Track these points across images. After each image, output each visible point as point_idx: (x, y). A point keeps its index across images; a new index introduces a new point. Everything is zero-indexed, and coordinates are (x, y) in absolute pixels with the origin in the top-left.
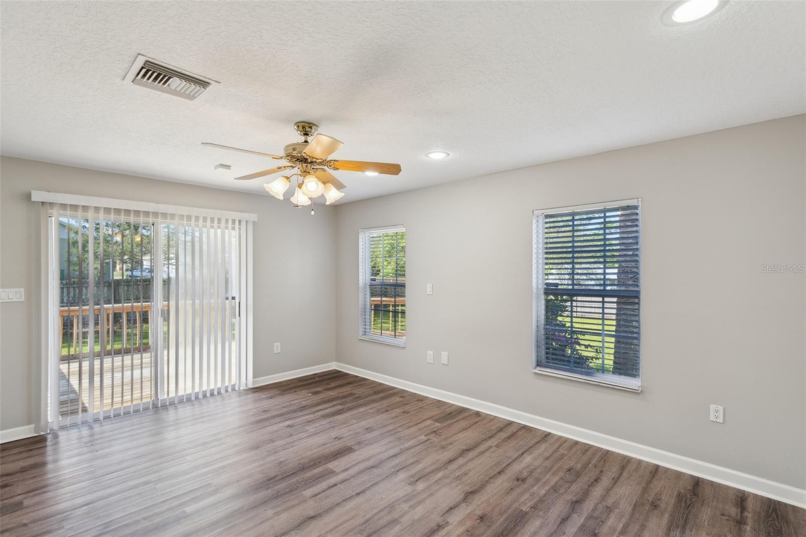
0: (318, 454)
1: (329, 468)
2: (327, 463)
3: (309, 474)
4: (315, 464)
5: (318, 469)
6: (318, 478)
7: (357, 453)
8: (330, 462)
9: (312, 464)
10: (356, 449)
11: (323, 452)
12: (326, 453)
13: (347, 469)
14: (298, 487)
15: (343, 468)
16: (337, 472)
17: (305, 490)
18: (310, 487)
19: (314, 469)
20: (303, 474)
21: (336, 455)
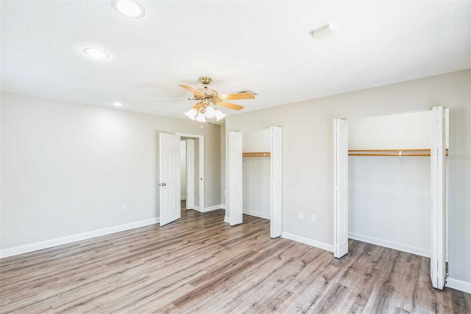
0: (202, 298)
1: (193, 286)
2: (195, 290)
3: (206, 282)
4: (203, 289)
5: (201, 286)
6: (200, 280)
7: (172, 300)
8: (193, 291)
9: (205, 289)
10: (171, 305)
11: (198, 300)
12: (195, 299)
13: (182, 286)
14: (210, 275)
15: (184, 286)
16: (188, 284)
17: (206, 273)
18: (204, 275)
19: (203, 286)
20: (209, 282)
21: (188, 298)
